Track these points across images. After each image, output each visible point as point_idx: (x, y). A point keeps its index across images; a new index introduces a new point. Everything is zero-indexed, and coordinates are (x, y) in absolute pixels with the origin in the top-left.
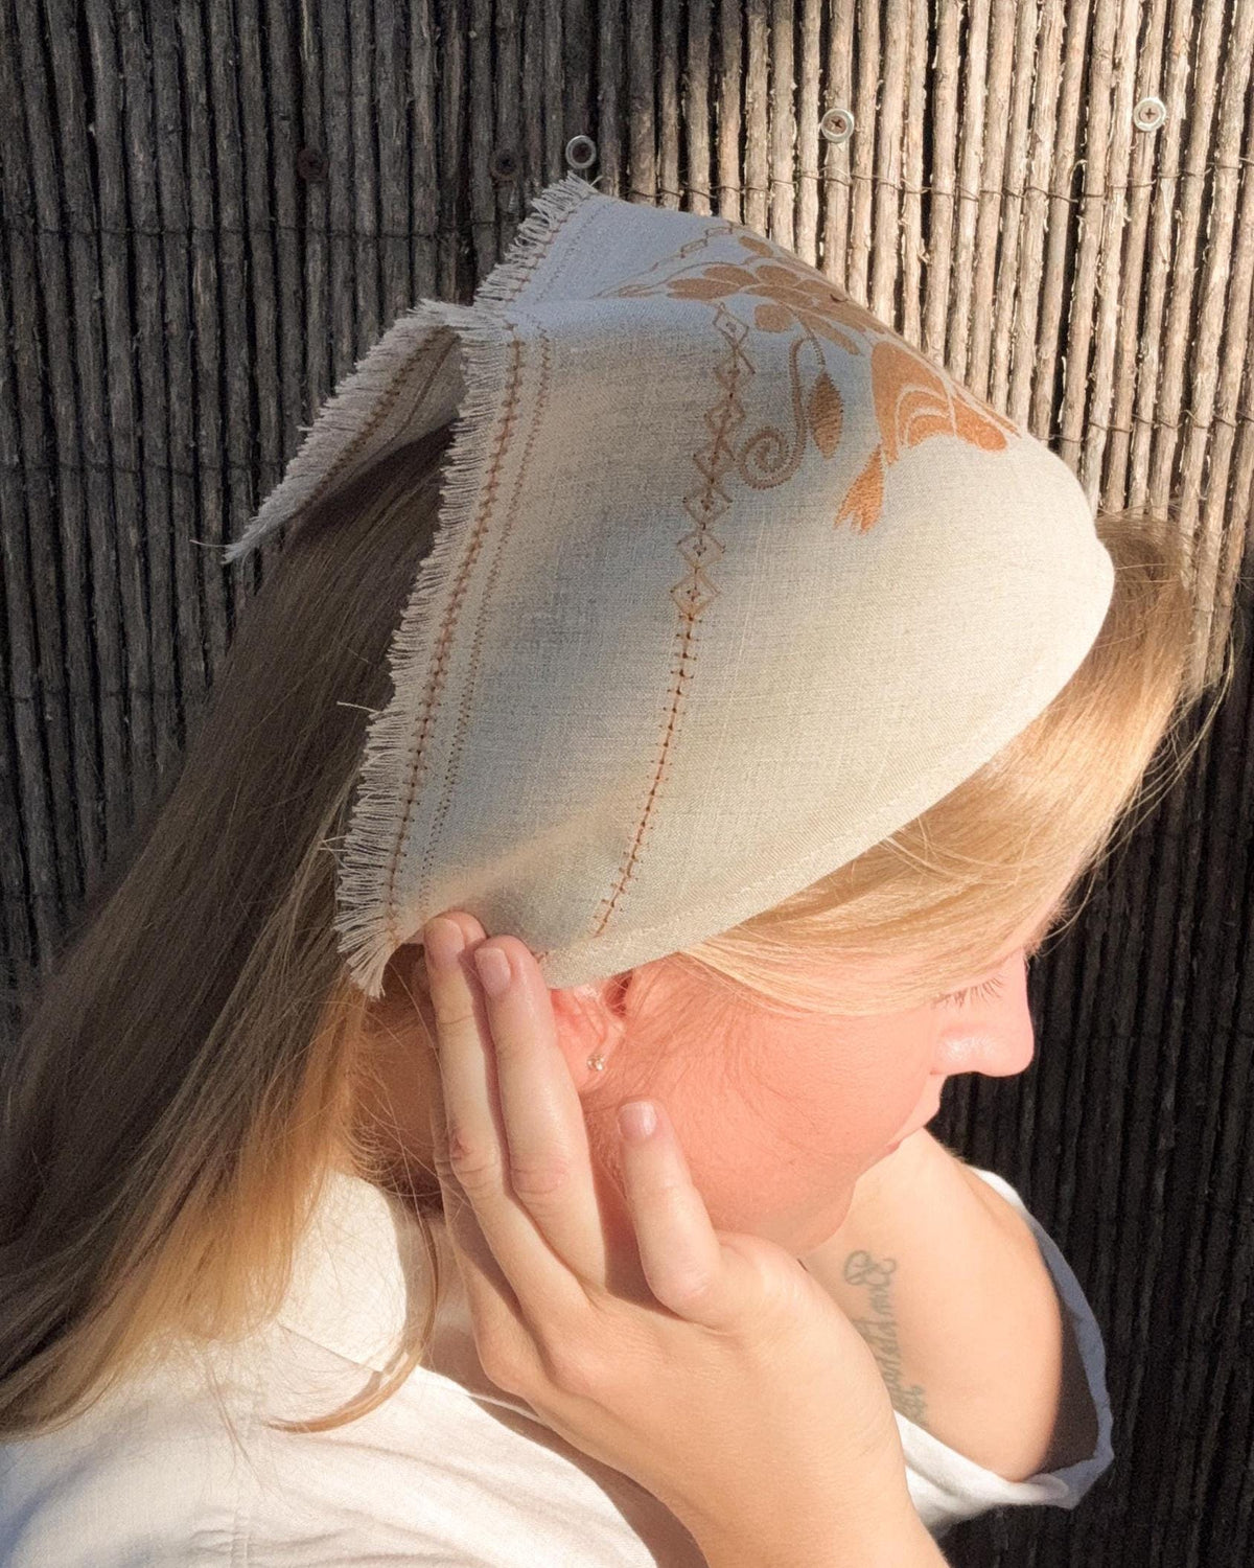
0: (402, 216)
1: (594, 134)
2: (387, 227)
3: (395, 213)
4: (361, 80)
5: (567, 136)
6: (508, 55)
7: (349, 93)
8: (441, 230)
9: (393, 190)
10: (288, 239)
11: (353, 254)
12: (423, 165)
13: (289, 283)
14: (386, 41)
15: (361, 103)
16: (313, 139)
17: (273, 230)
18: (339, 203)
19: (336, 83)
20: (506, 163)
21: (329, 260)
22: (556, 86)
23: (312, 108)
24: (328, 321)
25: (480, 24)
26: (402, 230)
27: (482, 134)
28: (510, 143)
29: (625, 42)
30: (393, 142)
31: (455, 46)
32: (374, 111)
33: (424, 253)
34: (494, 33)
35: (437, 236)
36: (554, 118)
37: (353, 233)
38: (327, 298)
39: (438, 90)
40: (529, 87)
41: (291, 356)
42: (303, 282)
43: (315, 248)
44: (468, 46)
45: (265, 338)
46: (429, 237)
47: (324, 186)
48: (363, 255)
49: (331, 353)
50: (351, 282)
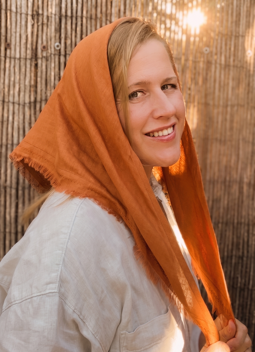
0: (25, 55)
1: (60, 43)
2: (22, 56)
3: (23, 54)
4: (18, 30)
5: (55, 43)
6: (45, 28)
7: (16, 32)
9: (23, 50)
10: (3, 58)
11: (15, 61)
12: (29, 46)
13: (2, 67)
14: (23, 23)
15: (18, 35)
16: (8, 41)
18: (13, 52)
19: (13, 30)
20: (44, 47)
21: (10, 62)
22: (53, 34)
23: (9, 35)
24: (10, 74)
25: (40, 23)
26: (25, 57)
27: (40, 42)
28: (45, 43)
29: (66, 28)
30: (23, 41)
31: (36, 26)
32: (20, 35)
33: (28, 62)
34: (43, 24)
35: (31, 59)
36: (53, 40)
37: (15, 58)
38: (10, 70)
39: (32, 33)
40: (49, 34)
41: (2, 80)
42: (5, 67)
43: (8, 60)
44: (38, 26)
46: (29, 59)
47: (10, 49)
48: (17, 61)
49: (10, 80)
50: (14, 67)
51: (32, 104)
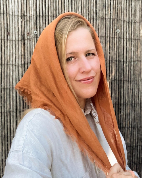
0: (18, 38)
1: (37, 31)
2: (16, 39)
4: (14, 25)
5: (34, 31)
6: (28, 23)
7: (12, 26)
8: (22, 40)
9: (17, 35)
10: (6, 41)
11: (12, 42)
12: (20, 33)
13: (6, 45)
14: (16, 21)
15: (14, 27)
16: (9, 31)
17: (4, 40)
18: (11, 37)
20: (28, 33)
21: (10, 43)
22: (33, 26)
23: (9, 28)
24: (10, 49)
25: (25, 20)
26: (18, 40)
27: (26, 31)
28: (28, 31)
29: (40, 22)
30: (17, 31)
31: (23, 22)
32: (15, 28)
33: (20, 42)
34: (27, 21)
35: (21, 40)
36: (33, 29)
37: (12, 40)
38: (10, 47)
39: (21, 26)
40: (30, 26)
41: (6, 53)
42: (7, 45)
43: (9, 42)
44: (24, 22)
45: (3, 51)
46: (20, 40)
47: (10, 35)
48: (14, 42)
49: (10, 52)
50: (12, 45)
51: (23, 65)
